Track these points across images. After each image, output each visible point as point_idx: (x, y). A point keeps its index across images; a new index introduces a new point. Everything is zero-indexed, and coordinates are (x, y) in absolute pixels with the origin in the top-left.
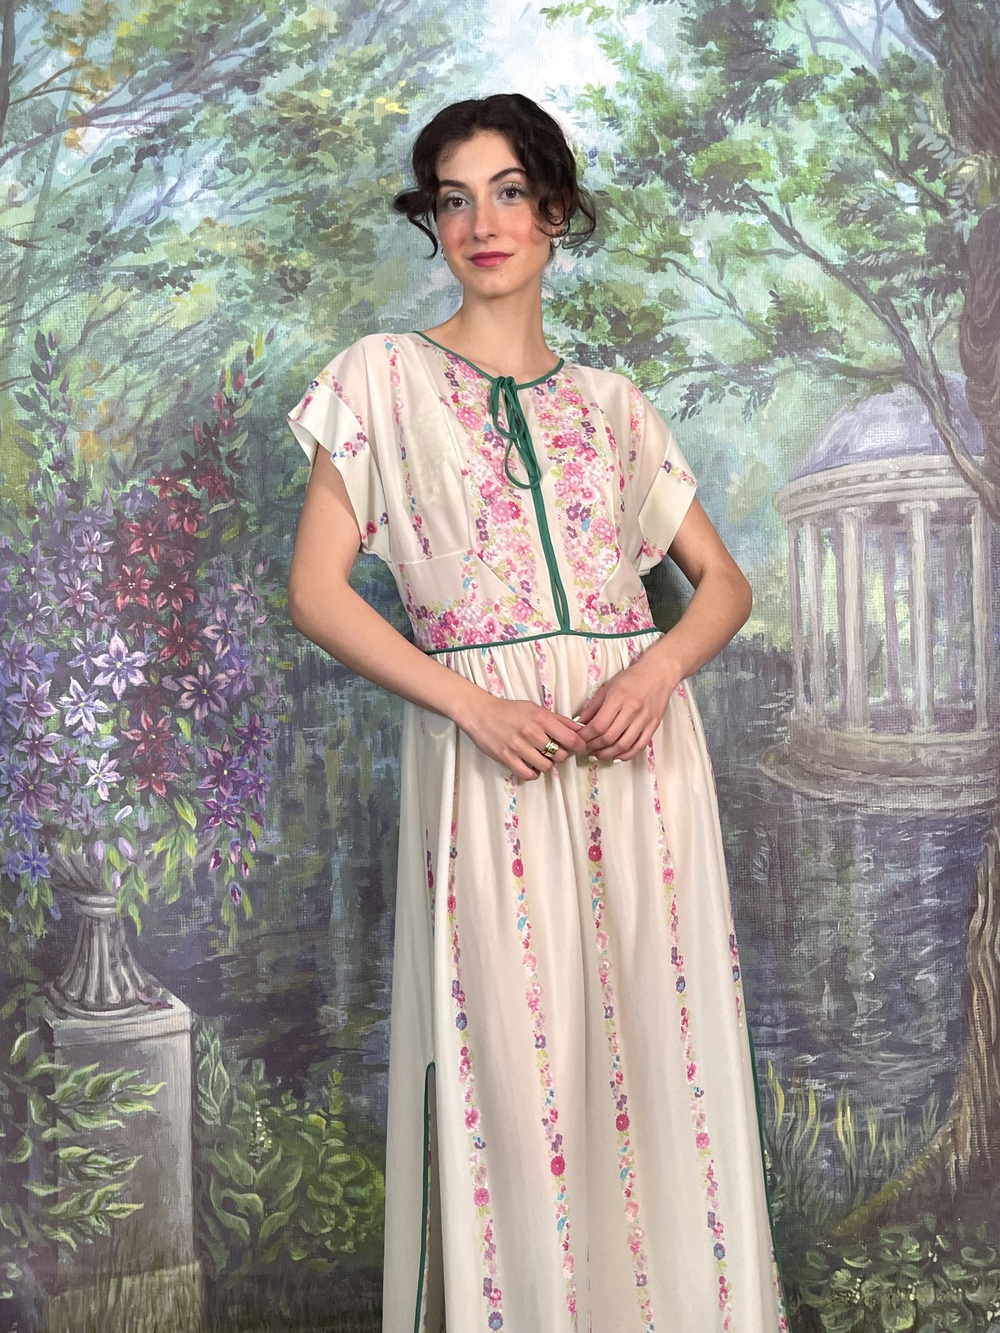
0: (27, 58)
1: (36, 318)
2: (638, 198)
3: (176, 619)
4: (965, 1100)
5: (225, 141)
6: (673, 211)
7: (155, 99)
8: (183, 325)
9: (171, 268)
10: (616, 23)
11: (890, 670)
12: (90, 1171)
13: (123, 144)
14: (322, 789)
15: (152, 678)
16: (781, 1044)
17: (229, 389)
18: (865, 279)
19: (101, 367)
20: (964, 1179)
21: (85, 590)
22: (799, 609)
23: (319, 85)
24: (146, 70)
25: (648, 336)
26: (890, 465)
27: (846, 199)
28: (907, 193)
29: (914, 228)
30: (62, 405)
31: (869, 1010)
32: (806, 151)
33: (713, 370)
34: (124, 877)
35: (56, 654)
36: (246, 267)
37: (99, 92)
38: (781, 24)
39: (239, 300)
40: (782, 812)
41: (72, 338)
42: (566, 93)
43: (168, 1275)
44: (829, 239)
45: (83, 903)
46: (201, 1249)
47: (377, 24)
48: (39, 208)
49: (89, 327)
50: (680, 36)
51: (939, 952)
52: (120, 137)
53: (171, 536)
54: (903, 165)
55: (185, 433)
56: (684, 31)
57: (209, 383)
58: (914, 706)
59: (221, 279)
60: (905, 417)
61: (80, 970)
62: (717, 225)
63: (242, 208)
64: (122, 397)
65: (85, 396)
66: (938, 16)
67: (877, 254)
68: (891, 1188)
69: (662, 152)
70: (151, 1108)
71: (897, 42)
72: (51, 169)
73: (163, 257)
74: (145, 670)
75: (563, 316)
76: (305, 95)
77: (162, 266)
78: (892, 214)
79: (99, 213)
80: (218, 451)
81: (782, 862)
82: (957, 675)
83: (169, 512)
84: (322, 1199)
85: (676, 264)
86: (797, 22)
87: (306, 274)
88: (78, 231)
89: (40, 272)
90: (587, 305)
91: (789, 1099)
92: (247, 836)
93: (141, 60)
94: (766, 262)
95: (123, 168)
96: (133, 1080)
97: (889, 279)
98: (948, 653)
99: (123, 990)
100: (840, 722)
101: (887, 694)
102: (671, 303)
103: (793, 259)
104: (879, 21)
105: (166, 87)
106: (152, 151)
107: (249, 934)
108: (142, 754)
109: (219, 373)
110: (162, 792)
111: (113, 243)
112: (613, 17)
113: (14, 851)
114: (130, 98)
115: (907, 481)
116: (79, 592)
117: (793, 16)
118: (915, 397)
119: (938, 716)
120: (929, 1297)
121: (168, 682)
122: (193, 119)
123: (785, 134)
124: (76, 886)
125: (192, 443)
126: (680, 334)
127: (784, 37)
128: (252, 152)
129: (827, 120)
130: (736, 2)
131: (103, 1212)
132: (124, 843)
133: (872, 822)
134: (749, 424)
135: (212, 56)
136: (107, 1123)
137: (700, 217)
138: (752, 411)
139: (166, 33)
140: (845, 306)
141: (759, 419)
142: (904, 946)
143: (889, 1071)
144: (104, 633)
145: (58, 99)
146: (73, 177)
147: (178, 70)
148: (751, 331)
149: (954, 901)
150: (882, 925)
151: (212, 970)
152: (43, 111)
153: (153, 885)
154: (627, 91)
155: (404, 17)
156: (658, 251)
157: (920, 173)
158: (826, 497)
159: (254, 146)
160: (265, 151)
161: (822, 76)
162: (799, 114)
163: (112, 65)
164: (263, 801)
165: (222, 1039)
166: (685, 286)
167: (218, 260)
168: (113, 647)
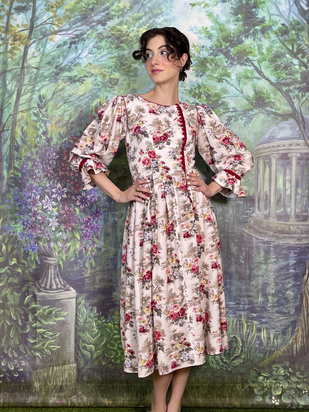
0: (39, 14)
1: (39, 90)
2: (216, 60)
3: (76, 179)
4: (300, 329)
5: (95, 40)
6: (226, 64)
7: (76, 27)
8: (81, 94)
9: (78, 77)
11: (284, 202)
12: (46, 336)
13: (66, 40)
14: (116, 230)
15: (69, 196)
16: (247, 310)
17: (94, 113)
18: (282, 87)
19: (57, 105)
20: (298, 352)
21: (50, 170)
22: (257, 184)
23: (124, 24)
24: (74, 19)
25: (216, 101)
26: (287, 142)
27: (277, 63)
28: (296, 61)
29: (297, 72)
30: (46, 116)
32: (266, 48)
33: (236, 112)
34: (59, 253)
35: (42, 188)
36: (100, 77)
37: (60, 25)
38: (260, 10)
39: (98, 87)
40: (249, 243)
41: (49, 96)
42: (196, 29)
43: (67, 367)
44: (272, 75)
45: (47, 260)
46: (76, 360)
47: (141, 7)
48: (41, 58)
49: (54, 93)
50: (230, 13)
51: (294, 286)
52: (65, 38)
54: (295, 53)
55: (81, 125)
56: (231, 11)
57: (88, 111)
58: (290, 213)
59: (93, 81)
60: (291, 128)
61: (45, 279)
62: (237, 70)
63: (100, 60)
64: (63, 114)
65: (52, 113)
66: (307, 9)
67: (286, 79)
68: (276, 354)
69: (223, 47)
70: (63, 319)
71: (295, 16)
72: (45, 47)
73: (76, 73)
74: (67, 193)
75: (192, 95)
76: (119, 27)
77: (76, 76)
78: (291, 67)
79: (58, 60)
81: (249, 258)
82: (303, 205)
84: (111, 348)
85: (226, 80)
86: (265, 9)
87: (118, 80)
88: (52, 65)
89: (41, 77)
90: (199, 92)
91: (248, 326)
92: (94, 242)
93: (72, 16)
94: (253, 81)
95: (66, 47)
96: (59, 311)
97: (289, 87)
98: (301, 198)
99: (57, 285)
100: (268, 217)
101: (282, 209)
102: (224, 92)
103: (261, 80)
104: (290, 10)
105: (79, 24)
106: (74, 43)
107: (94, 271)
108: (65, 218)
109: (91, 108)
110: (70, 229)
111: (62, 69)
112: (211, 7)
113: (27, 244)
114: (68, 27)
115: (291, 147)
117: (264, 7)
118: (295, 123)
119: (297, 216)
120: (286, 386)
121: (73, 197)
122: (86, 33)
123: (260, 43)
124: (45, 255)
125: (83, 128)
126: (226, 101)
127: (261, 14)
128: (103, 44)
129: (273, 39)
130: (247, 3)
131: (49, 348)
132: (59, 243)
133: (276, 247)
134: (245, 129)
135: (93, 15)
136: (51, 323)
137: (234, 67)
138: (247, 125)
139: (80, 8)
140: (275, 94)
141: (248, 127)
142: (284, 284)
144: (56, 182)
145: (48, 26)
146: (51, 49)
147: (83, 19)
148: (247, 101)
149: (299, 271)
150: (277, 277)
151: (83, 280)
152: (43, 30)
153: (67, 255)
154: (214, 29)
155: (149, 5)
156: (221, 76)
157: (300, 56)
158: (267, 151)
159: (104, 42)
160: (107, 43)
161: (272, 26)
162: (265, 37)
163: (64, 17)
164: (99, 233)
165: (85, 300)
166: (228, 87)
167: (92, 75)
168: (58, 186)
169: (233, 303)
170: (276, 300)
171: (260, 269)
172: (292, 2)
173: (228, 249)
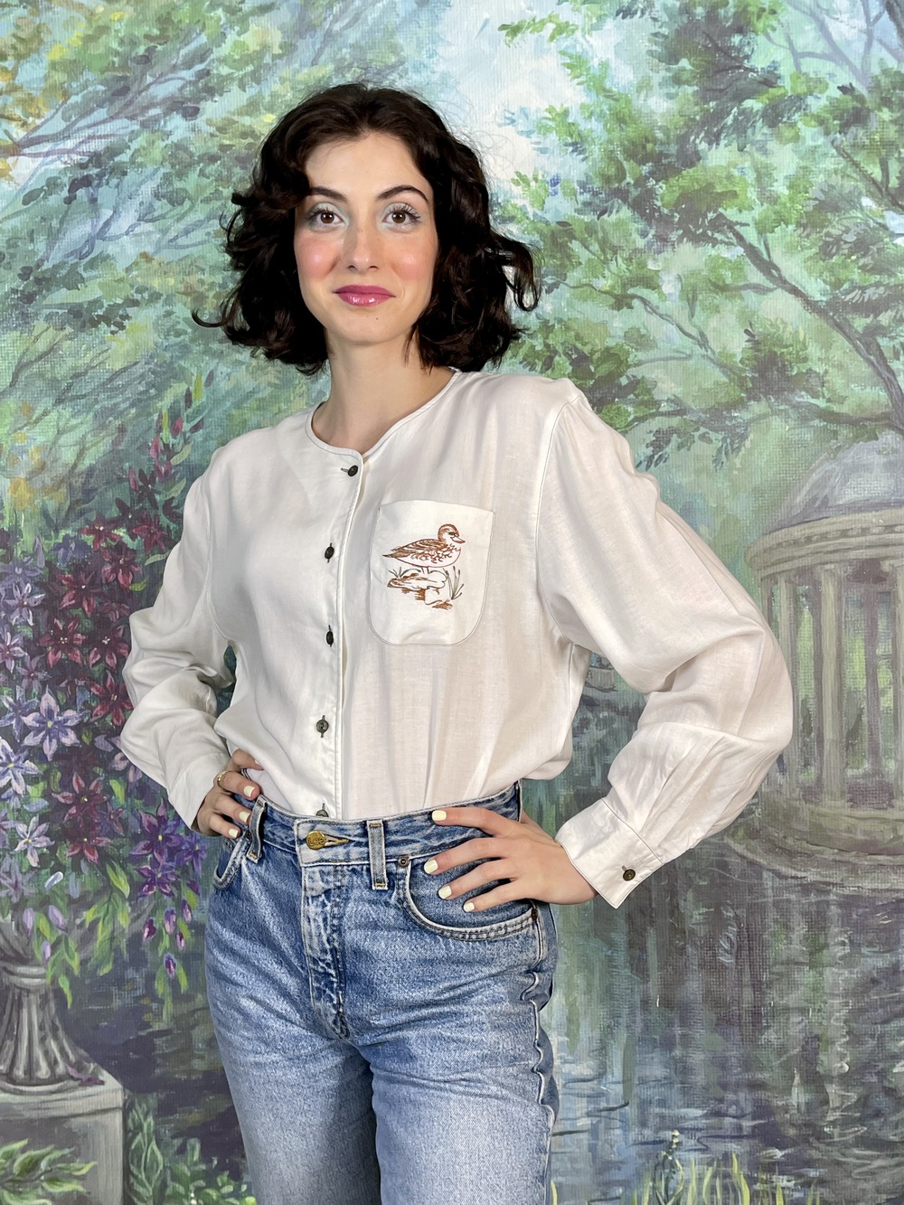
2: (603, 228)
3: (110, 676)
5: (162, 170)
6: (641, 243)
7: (89, 127)
8: (118, 366)
9: (105, 305)
10: (581, 40)
11: (871, 740)
13: (56, 174)
15: (84, 738)
16: (748, 1137)
17: (166, 434)
18: (849, 317)
19: (32, 410)
21: (14, 645)
23: (263, 111)
24: (80, 95)
25: (611, 378)
26: (871, 518)
27: (830, 229)
28: (895, 221)
31: (843, 1103)
32: (786, 177)
33: (682, 415)
34: (54, 947)
36: (185, 304)
37: (31, 119)
38: (761, 39)
39: (178, 340)
40: (751, 891)
42: (527, 116)
44: (810, 273)
45: (12, 973)
47: (325, 43)
49: (20, 367)
50: (650, 53)
52: (52, 167)
53: (105, 589)
54: (893, 192)
55: (120, 480)
56: (654, 48)
57: (145, 427)
58: (896, 779)
59: (159, 318)
60: (890, 467)
61: (8, 1042)
62: (687, 258)
64: (54, 443)
65: (15, 440)
67: (863, 289)
69: (629, 179)
70: (81, 1189)
71: (889, 57)
73: (98, 293)
74: (78, 729)
75: (520, 357)
76: (247, 121)
77: (96, 303)
78: (880, 245)
79: (31, 247)
80: (155, 500)
81: (750, 943)
83: (103, 563)
85: (644, 301)
86: (778, 37)
88: (9, 267)
90: (547, 345)
91: (754, 1195)
92: (182, 905)
93: (74, 85)
94: (742, 298)
95: (56, 200)
96: (63, 1159)
97: (876, 316)
99: (52, 1064)
100: (815, 794)
101: (867, 766)
102: (637, 343)
103: (771, 295)
104: (869, 33)
105: (101, 114)
106: (86, 182)
107: (185, 1008)
108: (73, 818)
109: (156, 417)
110: (94, 858)
111: (44, 279)
112: (578, 34)
114: (63, 125)
115: (892, 536)
116: (9, 647)
117: (774, 29)
121: (101, 742)
122: (129, 148)
123: (763, 158)
124: (5, 956)
125: (128, 491)
126: (647, 376)
127: (764, 53)
128: (191, 181)
129: (810, 143)
130: (712, 16)
132: (55, 912)
133: (849, 903)
134: (721, 473)
135: (149, 79)
136: (36, 1202)
137: (670, 249)
138: (724, 459)
139: (100, 56)
140: (827, 346)
141: (730, 469)
142: (882, 1036)
143: (864, 1169)
144: (35, 690)
146: (4, 210)
147: (113, 95)
148: (723, 372)
150: (857, 1013)
153: (85, 955)
154: (592, 113)
155: (353, 36)
156: (624, 286)
158: (803, 553)
159: (193, 176)
160: (206, 181)
161: (806, 95)
162: (779, 137)
163: (45, 90)
164: (199, 869)
165: (155, 1118)
166: (654, 326)
167: (155, 297)
168: (44, 705)
169: (699, 1112)
170: (853, 1096)
171: (793, 985)
172: (876, 7)
173: (672, 914)
